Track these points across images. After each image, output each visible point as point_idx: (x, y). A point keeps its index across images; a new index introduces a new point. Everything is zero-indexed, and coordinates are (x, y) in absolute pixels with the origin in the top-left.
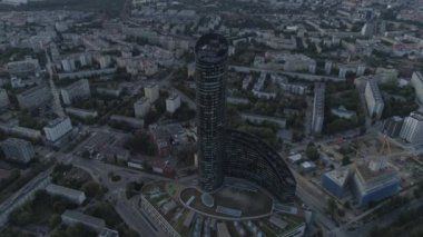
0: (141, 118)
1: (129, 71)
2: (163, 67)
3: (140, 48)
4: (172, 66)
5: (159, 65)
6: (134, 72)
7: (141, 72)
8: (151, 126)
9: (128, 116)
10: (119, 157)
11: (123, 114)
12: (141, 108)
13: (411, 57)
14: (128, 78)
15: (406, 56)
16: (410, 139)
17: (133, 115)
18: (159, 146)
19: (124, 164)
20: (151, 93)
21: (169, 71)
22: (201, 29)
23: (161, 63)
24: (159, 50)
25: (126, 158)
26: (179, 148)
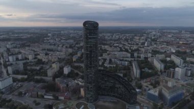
0: (50, 77)
1: (43, 60)
2: (60, 59)
3: (49, 52)
4: (65, 58)
5: (58, 58)
6: (46, 60)
7: (49, 61)
8: (56, 79)
9: (44, 76)
10: (39, 93)
11: (41, 76)
12: (50, 73)
13: (168, 52)
14: (43, 63)
15: (165, 52)
16: (179, 78)
17: (47, 76)
18: (61, 87)
20: (55, 67)
21: (64, 59)
22: (77, 46)
24: (58, 53)
26: (72, 88)
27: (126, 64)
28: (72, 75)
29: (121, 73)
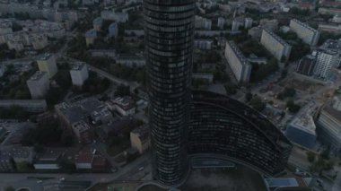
0: (40, 98)
1: (11, 46)
2: (54, 39)
3: (21, 23)
4: (65, 37)
5: (49, 38)
6: (19, 47)
7: (29, 47)
8: (57, 107)
9: (21, 98)
10: (17, 160)
11: (13, 97)
12: (37, 86)
13: (275, 12)
14: (12, 54)
15: (271, 11)
17: (29, 97)
18: (77, 131)
19: (29, 168)
20: (46, 66)
21: (62, 41)
23: (51, 35)
24: (44, 23)
25: (30, 159)
26: (106, 130)
27: (209, 47)
28: (94, 87)
29: (207, 72)
